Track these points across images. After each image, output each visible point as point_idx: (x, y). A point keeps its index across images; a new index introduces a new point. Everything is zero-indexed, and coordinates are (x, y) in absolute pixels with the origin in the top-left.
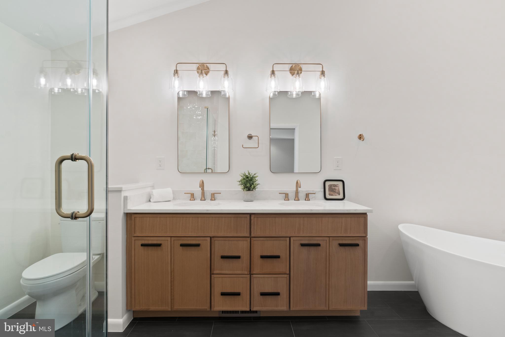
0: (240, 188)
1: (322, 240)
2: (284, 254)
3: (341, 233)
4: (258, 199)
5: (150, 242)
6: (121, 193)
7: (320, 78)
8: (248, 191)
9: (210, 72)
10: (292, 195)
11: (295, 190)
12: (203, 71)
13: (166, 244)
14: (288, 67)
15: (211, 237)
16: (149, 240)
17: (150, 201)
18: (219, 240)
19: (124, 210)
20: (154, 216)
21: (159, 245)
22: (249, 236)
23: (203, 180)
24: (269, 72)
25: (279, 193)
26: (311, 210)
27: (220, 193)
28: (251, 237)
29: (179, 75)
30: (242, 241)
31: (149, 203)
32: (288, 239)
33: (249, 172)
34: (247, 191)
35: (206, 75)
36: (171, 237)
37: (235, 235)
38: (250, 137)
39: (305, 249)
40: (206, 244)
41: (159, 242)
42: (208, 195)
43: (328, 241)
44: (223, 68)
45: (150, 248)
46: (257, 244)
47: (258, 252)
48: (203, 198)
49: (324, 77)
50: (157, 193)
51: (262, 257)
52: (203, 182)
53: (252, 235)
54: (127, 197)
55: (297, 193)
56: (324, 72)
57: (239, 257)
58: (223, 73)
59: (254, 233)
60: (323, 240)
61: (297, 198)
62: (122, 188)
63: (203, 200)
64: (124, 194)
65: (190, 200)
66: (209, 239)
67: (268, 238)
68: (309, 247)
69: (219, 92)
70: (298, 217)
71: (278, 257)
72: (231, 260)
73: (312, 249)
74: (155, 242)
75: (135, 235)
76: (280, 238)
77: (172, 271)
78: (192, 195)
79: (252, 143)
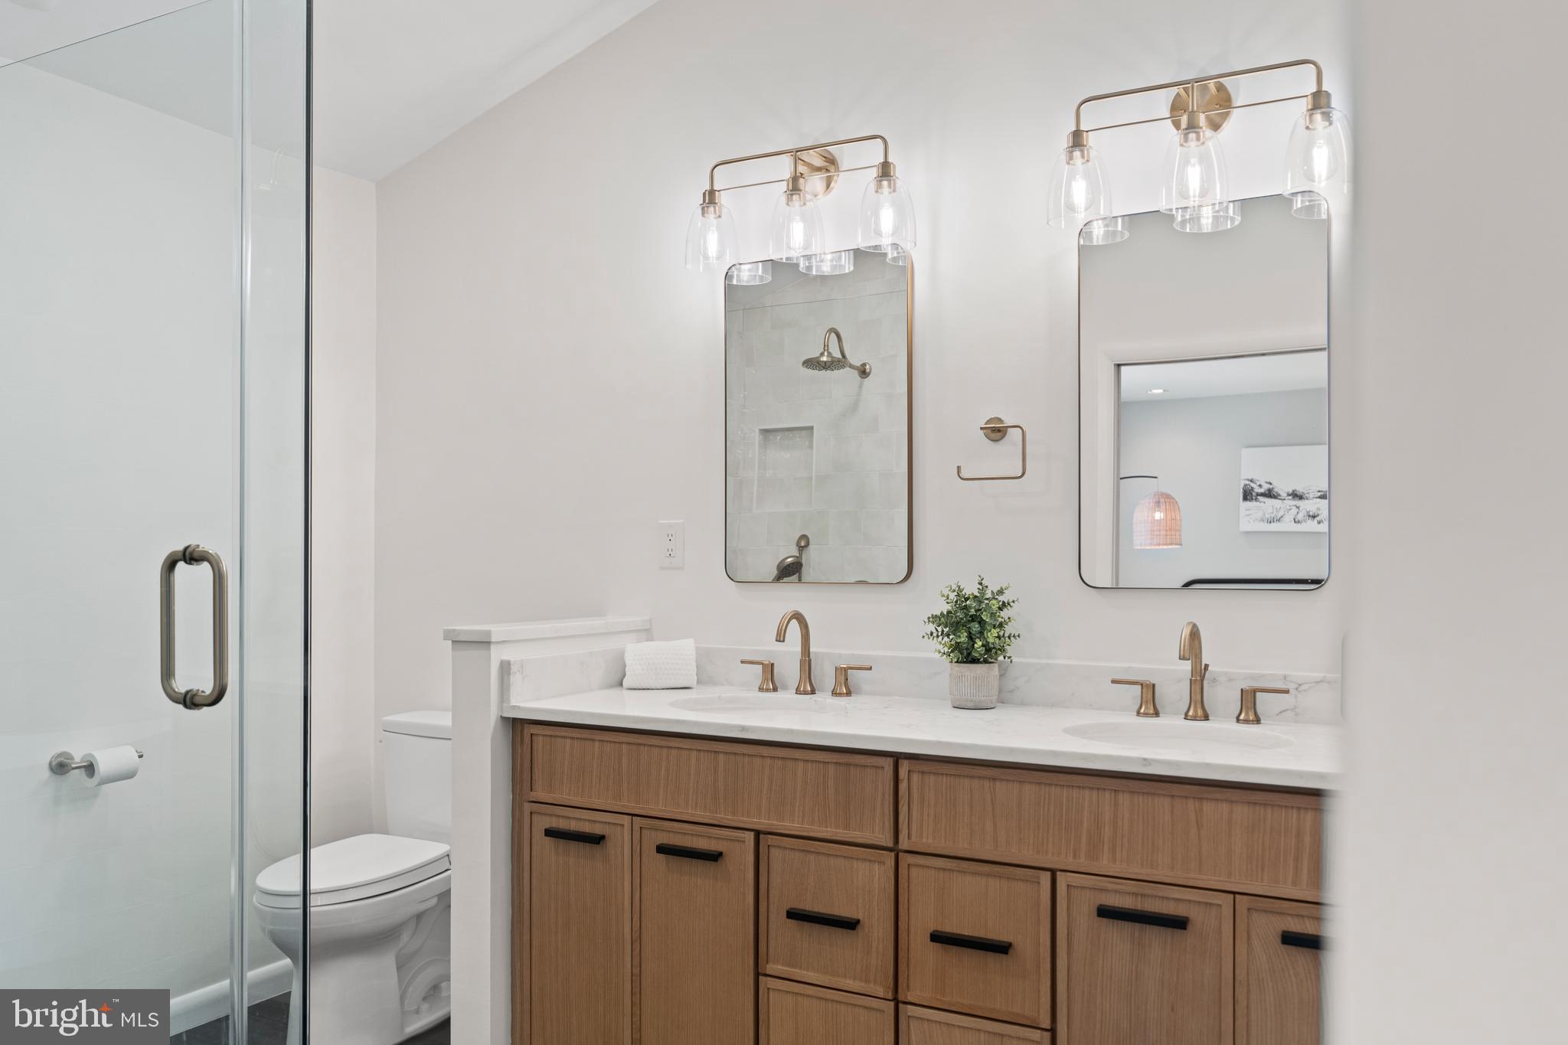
0: (934, 651)
1: (1199, 902)
2: (1030, 941)
3: (1294, 884)
5: (574, 826)
6: (490, 649)
7: (1307, 128)
8: (960, 663)
13: (621, 837)
15: (758, 833)
16: (570, 818)
17: (621, 685)
18: (785, 848)
19: (501, 708)
20: (584, 736)
21: (597, 840)
22: (890, 844)
25: (1114, 682)
26: (1145, 759)
27: (871, 669)
28: (895, 850)
30: (865, 860)
31: (615, 692)
32: (1045, 878)
33: (981, 584)
34: (957, 662)
37: (842, 834)
38: (996, 431)
39: (1118, 934)
40: (740, 854)
41: (598, 830)
42: (826, 676)
43: (1227, 911)
45: (574, 846)
46: (921, 878)
47: (922, 919)
48: (808, 686)
49: (1327, 123)
50: (638, 655)
51: (937, 937)
53: (904, 844)
54: (509, 663)
57: (851, 925)
59: (909, 837)
60: (1207, 903)
62: (488, 633)
63: (805, 693)
64: (497, 655)
65: (761, 689)
66: (750, 837)
67: (964, 864)
68: (1137, 925)
70: (1092, 788)
71: (1002, 948)
72: (827, 930)
73: (1154, 935)
74: (586, 828)
75: (533, 796)
76: (1011, 869)
77: (637, 939)
78: (769, 670)
79: (1003, 457)
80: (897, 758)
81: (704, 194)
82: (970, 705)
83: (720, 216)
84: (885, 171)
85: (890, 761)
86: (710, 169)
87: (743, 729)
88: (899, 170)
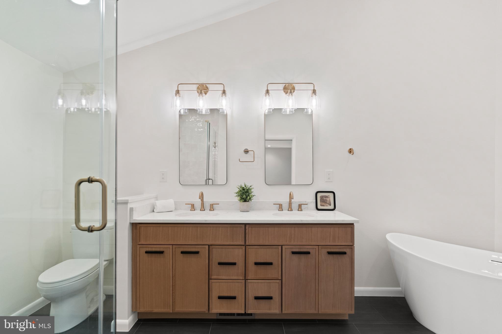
0: (237, 199)
1: (312, 248)
2: (276, 261)
3: (329, 242)
4: (253, 210)
5: (154, 250)
6: (127, 204)
7: (312, 96)
8: (244, 202)
9: (209, 92)
10: (285, 206)
11: (289, 201)
12: (203, 91)
13: (169, 252)
14: (281, 87)
15: (209, 245)
16: (152, 248)
17: (153, 211)
18: (217, 248)
19: (130, 220)
20: (157, 226)
21: (162, 252)
22: (244, 244)
23: (202, 192)
24: (264, 92)
25: (274, 204)
26: (301, 220)
27: (219, 204)
28: (245, 245)
29: (180, 95)
30: (237, 248)
31: (153, 214)
32: (280, 247)
33: (245, 185)
34: (243, 202)
35: (206, 94)
36: (173, 245)
37: (232, 243)
38: (246, 152)
39: (295, 257)
40: (204, 251)
41: (161, 250)
42: (207, 206)
43: (317, 249)
44: (221, 88)
45: (154, 255)
46: (251, 252)
47: (252, 259)
48: (203, 208)
49: (315, 96)
50: (159, 204)
51: (256, 264)
52: (202, 194)
53: (247, 244)
54: (132, 208)
55: (290, 204)
56: (315, 91)
57: (234, 264)
58: (221, 92)
59: (248, 242)
60: (313, 248)
61: (290, 209)
62: (128, 200)
63: (203, 211)
64: (130, 206)
65: (191, 210)
66: (207, 247)
67: (261, 247)
68: (299, 255)
69: (217, 110)
70: (290, 227)
71: (271, 264)
72: (227, 266)
73: (303, 256)
74: (158, 250)
75: (140, 243)
76: (272, 246)
77: (174, 277)
78: (193, 206)
79: (248, 157)
80: (245, 224)
81: (176, 91)
82: (245, 211)
83: (180, 97)
84: (224, 92)
85: (244, 225)
86: (178, 85)
87: (206, 221)
88: (227, 92)
